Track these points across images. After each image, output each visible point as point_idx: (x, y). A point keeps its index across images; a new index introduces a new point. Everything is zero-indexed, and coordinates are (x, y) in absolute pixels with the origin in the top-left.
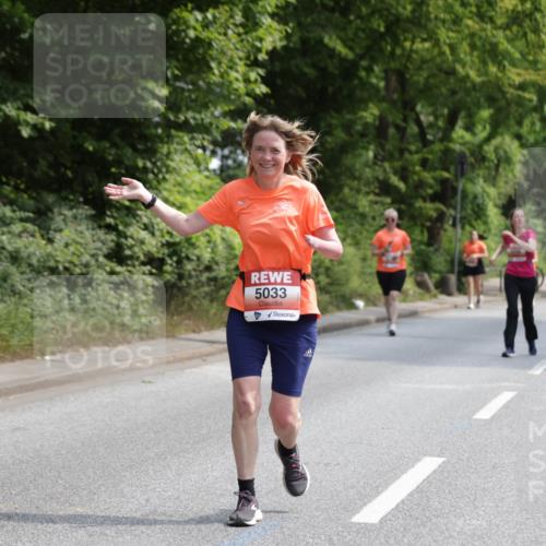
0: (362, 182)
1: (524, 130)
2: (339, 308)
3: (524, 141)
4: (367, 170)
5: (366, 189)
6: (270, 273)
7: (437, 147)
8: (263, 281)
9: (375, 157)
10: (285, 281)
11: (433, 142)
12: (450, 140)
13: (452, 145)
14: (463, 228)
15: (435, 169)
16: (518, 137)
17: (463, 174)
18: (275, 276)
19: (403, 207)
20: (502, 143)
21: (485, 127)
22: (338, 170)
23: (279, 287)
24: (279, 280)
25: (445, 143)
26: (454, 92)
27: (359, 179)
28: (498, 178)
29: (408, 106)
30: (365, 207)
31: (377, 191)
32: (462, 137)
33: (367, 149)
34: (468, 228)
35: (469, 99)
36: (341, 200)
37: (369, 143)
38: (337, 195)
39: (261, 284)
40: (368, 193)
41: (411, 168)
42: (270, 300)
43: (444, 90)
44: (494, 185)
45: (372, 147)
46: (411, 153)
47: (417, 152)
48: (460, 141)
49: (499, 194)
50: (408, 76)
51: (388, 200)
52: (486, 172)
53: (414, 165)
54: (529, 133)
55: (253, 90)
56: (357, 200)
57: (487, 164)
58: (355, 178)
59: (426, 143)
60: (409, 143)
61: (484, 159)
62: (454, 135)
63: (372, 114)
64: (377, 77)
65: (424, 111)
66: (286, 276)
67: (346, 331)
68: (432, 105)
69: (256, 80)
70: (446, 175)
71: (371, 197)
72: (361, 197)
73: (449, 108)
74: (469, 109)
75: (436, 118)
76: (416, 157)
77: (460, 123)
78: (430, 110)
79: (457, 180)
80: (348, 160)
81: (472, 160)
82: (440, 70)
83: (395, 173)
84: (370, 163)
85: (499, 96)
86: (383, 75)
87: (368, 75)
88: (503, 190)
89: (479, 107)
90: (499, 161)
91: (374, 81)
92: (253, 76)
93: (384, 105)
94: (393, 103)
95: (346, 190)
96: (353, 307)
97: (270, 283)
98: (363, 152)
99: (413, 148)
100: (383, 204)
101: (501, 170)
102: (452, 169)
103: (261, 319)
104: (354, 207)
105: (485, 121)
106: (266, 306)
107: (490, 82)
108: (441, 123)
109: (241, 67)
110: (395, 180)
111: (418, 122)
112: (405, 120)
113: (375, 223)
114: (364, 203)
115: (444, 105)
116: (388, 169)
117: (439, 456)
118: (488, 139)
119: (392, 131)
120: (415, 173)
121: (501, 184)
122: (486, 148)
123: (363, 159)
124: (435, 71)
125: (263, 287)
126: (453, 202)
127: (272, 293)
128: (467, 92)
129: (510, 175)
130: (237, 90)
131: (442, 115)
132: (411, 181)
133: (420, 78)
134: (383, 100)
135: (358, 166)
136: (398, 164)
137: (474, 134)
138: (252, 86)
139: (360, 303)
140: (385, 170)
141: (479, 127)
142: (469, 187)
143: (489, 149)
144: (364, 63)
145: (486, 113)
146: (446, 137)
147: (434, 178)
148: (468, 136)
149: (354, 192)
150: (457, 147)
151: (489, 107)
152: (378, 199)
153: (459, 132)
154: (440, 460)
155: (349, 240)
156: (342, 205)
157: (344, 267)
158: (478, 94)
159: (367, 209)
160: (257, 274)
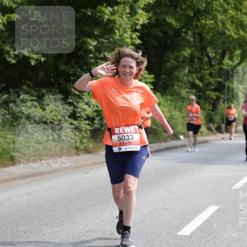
0: (183, 83)
2: (172, 139)
4: (185, 78)
5: (185, 86)
6: (125, 128)
7: (217, 67)
8: (121, 132)
9: (189, 71)
11: (214, 65)
12: (222, 64)
13: (223, 66)
14: (228, 103)
15: (216, 77)
17: (228, 79)
18: (127, 129)
19: (201, 94)
20: (245, 65)
21: (238, 59)
22: (172, 78)
23: (129, 135)
24: (129, 131)
25: (220, 65)
26: (224, 43)
27: (182, 81)
29: (203, 49)
31: (189, 87)
32: (228, 63)
33: (185, 68)
34: (230, 103)
35: (230, 46)
36: (173, 91)
37: (186, 65)
38: (171, 89)
40: (185, 88)
41: (205, 77)
42: (126, 141)
43: (219, 42)
45: (187, 67)
46: (205, 70)
47: (207, 69)
48: (227, 64)
50: (203, 36)
51: (194, 91)
53: (206, 75)
55: (134, 42)
56: (180, 91)
58: (179, 81)
59: (211, 65)
60: (204, 66)
62: (224, 62)
63: (187, 53)
64: (190, 36)
65: (211, 51)
66: (132, 129)
67: (175, 149)
68: (214, 48)
69: (135, 38)
70: (220, 80)
71: (187, 90)
72: (182, 90)
73: (222, 50)
74: (230, 50)
75: (216, 54)
76: (207, 72)
77: (227, 56)
78: (213, 50)
79: (225, 82)
80: (176, 73)
81: (232, 73)
82: (218, 33)
83: (198, 79)
84: (187, 75)
85: (244, 44)
86: (192, 35)
87: (186, 35)
89: (235, 49)
91: (188, 38)
93: (193, 49)
94: (197, 48)
95: (176, 87)
96: (178, 139)
97: (125, 133)
98: (184, 70)
99: (206, 68)
100: (192, 93)
102: (223, 77)
103: (122, 151)
104: (179, 94)
105: (238, 56)
106: (124, 144)
107: (240, 38)
108: (218, 57)
109: (129, 32)
110: (197, 82)
111: (208, 56)
112: (202, 55)
113: (188, 101)
114: (183, 92)
115: (219, 49)
117: (217, 205)
118: (239, 64)
120: (207, 79)
123: (183, 73)
124: (216, 33)
126: (223, 91)
127: (126, 138)
128: (230, 43)
130: (127, 42)
131: (219, 53)
132: (205, 83)
133: (209, 37)
134: (192, 46)
135: (181, 76)
136: (199, 75)
137: (233, 61)
138: (134, 40)
139: (182, 137)
140: (193, 78)
141: (235, 58)
142: (231, 85)
144: (184, 30)
145: (238, 52)
146: (220, 63)
147: (215, 81)
148: (230, 62)
149: (179, 87)
150: (225, 67)
151: (240, 49)
152: (190, 90)
153: (226, 61)
154: (217, 207)
155: (177, 109)
156: (174, 93)
157: (175, 121)
158: (235, 44)
159: (185, 95)
160: (118, 129)
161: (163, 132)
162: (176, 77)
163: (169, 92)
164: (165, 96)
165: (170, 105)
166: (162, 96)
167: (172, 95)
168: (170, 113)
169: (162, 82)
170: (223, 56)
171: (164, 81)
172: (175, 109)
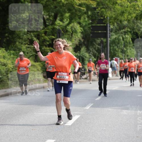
0: (23, 40)
1: (82, 21)
3: (82, 25)
4: (25, 35)
5: (25, 43)
7: (50, 27)
11: (48, 25)
12: (55, 25)
13: (55, 27)
15: (49, 35)
16: (79, 23)
20: (73, 25)
21: (67, 20)
22: (14, 36)
25: (53, 26)
26: (56, 7)
27: (22, 39)
28: (72, 38)
30: (24, 49)
31: (29, 43)
32: (59, 24)
35: (61, 10)
36: (15, 47)
38: (14, 45)
39: (60, 75)
40: (25, 44)
41: (41, 35)
43: (52, 6)
44: (71, 41)
47: (43, 29)
48: (59, 25)
49: (73, 44)
52: (68, 36)
53: (42, 34)
54: (83, 22)
56: (21, 46)
57: (68, 33)
58: (20, 38)
59: (46, 26)
61: (67, 31)
62: (56, 23)
65: (45, 14)
68: (48, 12)
70: (54, 37)
71: (27, 45)
72: (23, 45)
73: (54, 13)
74: (62, 13)
75: (50, 16)
77: (58, 18)
78: (47, 14)
81: (62, 32)
83: (35, 37)
84: (26, 33)
85: (72, 8)
86: (30, 1)
87: (25, 1)
88: (74, 43)
89: (65, 12)
90: (72, 32)
95: (17, 43)
97: (62, 75)
100: (31, 48)
101: (73, 35)
102: (56, 35)
105: (67, 17)
106: (61, 80)
107: (69, 3)
108: (51, 19)
110: (35, 39)
111: (43, 18)
113: (28, 55)
115: (52, 12)
116: (32, 35)
118: (68, 24)
120: (42, 37)
121: (73, 40)
122: (68, 27)
128: (61, 7)
129: (77, 37)
131: (52, 16)
132: (41, 40)
135: (21, 34)
136: (36, 33)
137: (63, 22)
140: (31, 36)
141: (65, 20)
143: (69, 28)
145: (67, 15)
146: (53, 23)
147: (49, 38)
148: (61, 23)
149: (20, 44)
150: (57, 27)
151: (69, 13)
152: (29, 46)
153: (58, 22)
156: (16, 48)
158: (65, 8)
159: (25, 50)
162: (18, 35)
163: (12, 47)
164: (9, 51)
165: (13, 58)
166: (7, 51)
167: (14, 50)
168: (13, 64)
169: (5, 39)
170: (55, 18)
171: (8, 38)
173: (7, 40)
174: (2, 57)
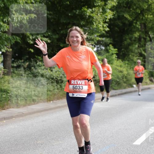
2: (129, 87)
4: (136, 50)
6: (78, 81)
8: (75, 83)
9: (138, 46)
10: (83, 84)
18: (79, 82)
22: (128, 50)
23: (80, 86)
24: (81, 83)
27: (134, 52)
29: (147, 33)
31: (139, 56)
33: (136, 44)
37: (136, 43)
38: (128, 57)
39: (74, 84)
40: (136, 56)
42: (77, 90)
45: (137, 44)
50: (146, 25)
51: (142, 58)
55: (105, 30)
58: (132, 52)
63: (137, 35)
64: (138, 25)
65: (151, 34)
66: (83, 82)
67: (131, 93)
68: (153, 32)
69: (106, 27)
71: (137, 57)
72: (134, 57)
78: (153, 34)
80: (130, 47)
83: (144, 51)
86: (140, 24)
91: (137, 26)
92: (105, 26)
93: (140, 33)
94: (143, 32)
95: (130, 56)
96: (132, 87)
97: (77, 84)
98: (135, 45)
103: (74, 96)
104: (132, 60)
106: (76, 92)
109: (102, 23)
110: (143, 53)
111: (150, 37)
112: (146, 36)
114: (135, 59)
116: (142, 50)
119: (142, 39)
123: (135, 47)
125: (75, 86)
127: (78, 88)
130: (100, 30)
133: (150, 25)
134: (140, 31)
135: (133, 49)
136: (144, 48)
138: (104, 28)
139: (135, 86)
140: (141, 50)
144: (135, 21)
149: (132, 56)
152: (139, 58)
155: (132, 69)
157: (130, 76)
160: (73, 81)
161: (123, 83)
162: (131, 50)
163: (127, 59)
164: (124, 62)
165: (127, 67)
166: (123, 61)
167: (128, 61)
168: (127, 71)
171: (124, 52)
172: (130, 69)
173: (123, 54)
174: (119, 66)
